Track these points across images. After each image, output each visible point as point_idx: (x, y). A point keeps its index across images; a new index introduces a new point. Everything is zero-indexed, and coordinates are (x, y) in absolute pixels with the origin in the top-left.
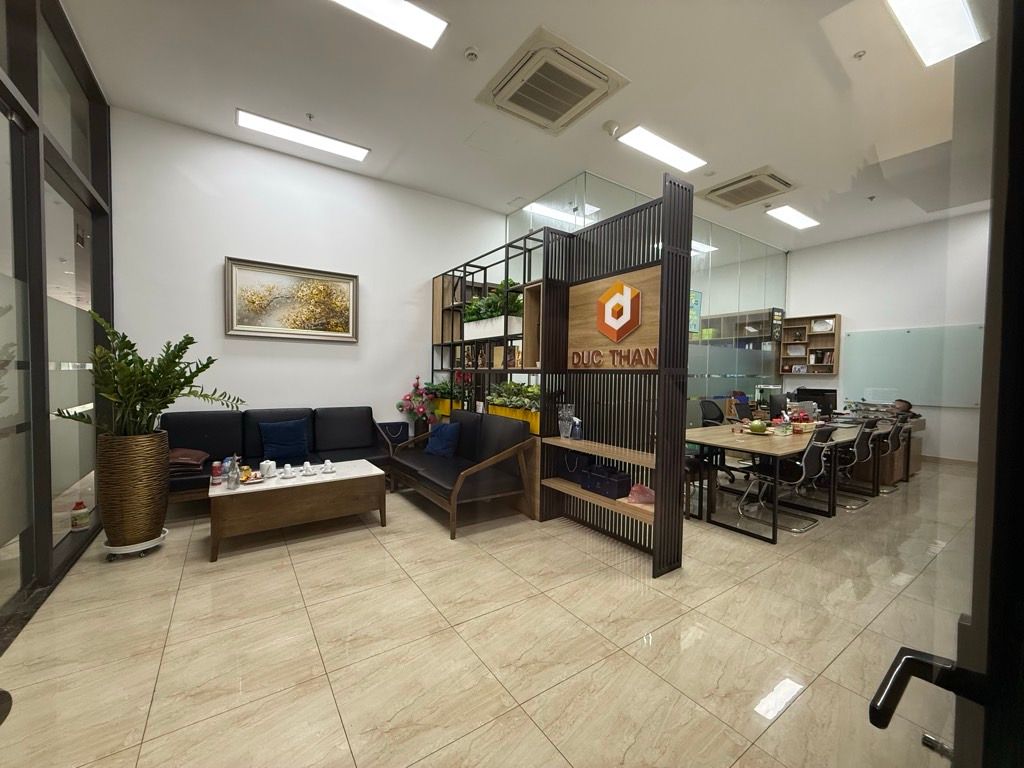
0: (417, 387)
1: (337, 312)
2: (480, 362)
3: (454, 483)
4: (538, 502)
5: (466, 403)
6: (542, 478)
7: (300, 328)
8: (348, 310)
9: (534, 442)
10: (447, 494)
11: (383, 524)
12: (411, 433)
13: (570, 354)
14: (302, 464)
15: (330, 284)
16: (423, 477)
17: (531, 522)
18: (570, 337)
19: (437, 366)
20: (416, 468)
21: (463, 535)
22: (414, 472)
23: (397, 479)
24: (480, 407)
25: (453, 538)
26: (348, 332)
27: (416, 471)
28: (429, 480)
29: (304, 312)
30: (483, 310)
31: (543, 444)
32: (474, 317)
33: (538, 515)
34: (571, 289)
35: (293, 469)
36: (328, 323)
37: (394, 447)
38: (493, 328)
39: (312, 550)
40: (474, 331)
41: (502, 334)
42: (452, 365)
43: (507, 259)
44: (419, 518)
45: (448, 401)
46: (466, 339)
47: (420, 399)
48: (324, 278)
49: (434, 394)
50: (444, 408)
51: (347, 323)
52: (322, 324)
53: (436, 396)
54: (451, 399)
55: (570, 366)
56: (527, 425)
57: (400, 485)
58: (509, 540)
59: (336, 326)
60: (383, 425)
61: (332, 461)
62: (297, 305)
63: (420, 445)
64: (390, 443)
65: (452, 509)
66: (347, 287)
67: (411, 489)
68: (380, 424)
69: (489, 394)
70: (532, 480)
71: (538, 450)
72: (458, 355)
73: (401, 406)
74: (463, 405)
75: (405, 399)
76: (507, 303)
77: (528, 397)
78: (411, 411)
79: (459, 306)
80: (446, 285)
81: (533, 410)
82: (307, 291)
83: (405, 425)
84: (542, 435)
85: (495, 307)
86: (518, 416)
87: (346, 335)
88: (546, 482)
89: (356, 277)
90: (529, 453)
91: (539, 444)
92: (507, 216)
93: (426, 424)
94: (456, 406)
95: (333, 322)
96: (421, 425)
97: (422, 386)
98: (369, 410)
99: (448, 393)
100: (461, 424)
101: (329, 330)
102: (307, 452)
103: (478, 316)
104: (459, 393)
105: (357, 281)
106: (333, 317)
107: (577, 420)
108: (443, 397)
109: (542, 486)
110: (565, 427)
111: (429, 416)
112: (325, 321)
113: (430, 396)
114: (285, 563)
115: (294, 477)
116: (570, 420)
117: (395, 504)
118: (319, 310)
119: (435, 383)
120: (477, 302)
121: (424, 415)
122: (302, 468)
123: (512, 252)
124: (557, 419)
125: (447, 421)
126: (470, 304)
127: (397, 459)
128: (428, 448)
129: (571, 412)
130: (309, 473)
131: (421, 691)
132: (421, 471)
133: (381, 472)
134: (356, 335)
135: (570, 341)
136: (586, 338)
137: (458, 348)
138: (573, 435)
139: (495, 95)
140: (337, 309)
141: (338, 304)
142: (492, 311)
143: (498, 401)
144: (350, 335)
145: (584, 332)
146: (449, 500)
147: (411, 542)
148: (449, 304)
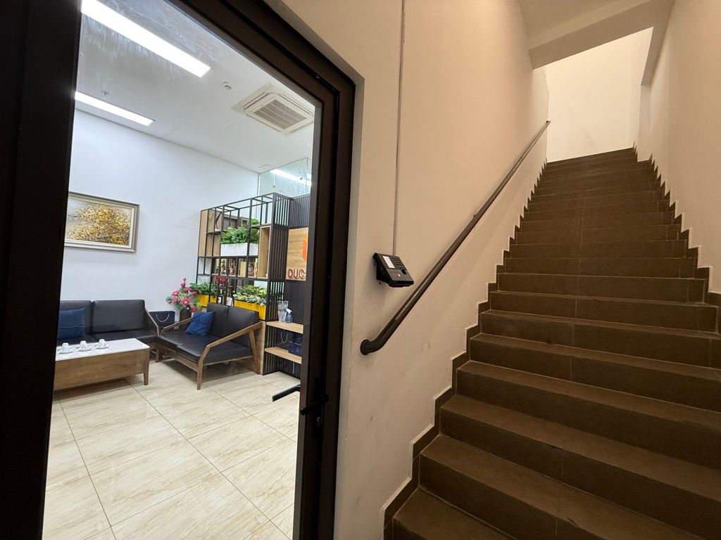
0: (184, 286)
1: (119, 230)
2: (231, 271)
3: (202, 352)
4: (262, 362)
5: (220, 298)
6: (265, 347)
7: (85, 240)
8: (129, 228)
9: (262, 324)
10: (197, 359)
11: (146, 383)
12: (177, 319)
13: (287, 271)
14: (79, 343)
15: (114, 209)
16: (180, 349)
17: (257, 375)
18: (288, 260)
19: (201, 272)
20: (176, 344)
21: (206, 387)
22: (174, 347)
23: (161, 351)
24: (229, 301)
25: (199, 388)
26: (128, 244)
27: (176, 345)
28: (183, 351)
29: (89, 228)
30: (233, 238)
31: (267, 326)
32: (228, 241)
33: (262, 371)
34: (290, 230)
35: (70, 346)
36: (111, 237)
37: (161, 329)
38: (240, 250)
39: (83, 404)
40: (228, 250)
41: (246, 255)
42: (212, 272)
43: (251, 206)
44: (177, 377)
45: (207, 296)
46: (221, 255)
47: (185, 295)
48: (109, 204)
49: (197, 292)
50: (204, 301)
51: (128, 238)
52: (105, 238)
53: (198, 293)
54: (210, 296)
55: (287, 278)
56: (257, 313)
57: (164, 357)
58: (239, 387)
59: (118, 240)
60: (153, 314)
61: (106, 340)
62: (83, 223)
63: (183, 327)
64: (157, 326)
65: (199, 369)
66: (130, 213)
67: (173, 359)
68: (151, 313)
69: (236, 293)
70: (258, 349)
71: (264, 330)
72: (217, 265)
73: (169, 300)
74: (218, 300)
75: (173, 295)
76: (249, 235)
77: (260, 296)
78: (177, 303)
79: (219, 233)
80: (210, 217)
81: (262, 304)
82: (92, 212)
83: (172, 313)
84: (267, 320)
85: (242, 237)
86: (253, 308)
87: (126, 247)
88: (268, 350)
89: (138, 205)
90: (257, 332)
91: (264, 326)
92: (259, 174)
93: (189, 313)
94: (213, 300)
95: (115, 236)
96: (185, 313)
97: (188, 286)
98: (143, 302)
99: (208, 291)
100: (214, 313)
101: (111, 243)
102: (84, 334)
103: (230, 241)
104: (216, 291)
105: (138, 209)
106: (115, 233)
107: (289, 311)
108: (204, 293)
109: (265, 352)
110: (282, 315)
111: (192, 306)
112: (107, 235)
113: (194, 292)
114: (58, 415)
115: (71, 352)
116: (285, 311)
117: (157, 370)
118: (103, 227)
119: (198, 284)
120: (232, 231)
121: (189, 306)
122: (78, 345)
123: (254, 202)
124: (277, 310)
125: (204, 310)
126: (226, 232)
127: (162, 337)
128: (188, 330)
129: (286, 306)
130: (84, 349)
131: (194, 525)
132: (180, 346)
133: (148, 347)
134: (134, 247)
135: (288, 263)
136: (296, 261)
137: (218, 260)
138: (287, 320)
139: (245, 109)
140: (119, 228)
141: (121, 224)
142: (240, 238)
143: (240, 298)
144: (130, 247)
145: (295, 258)
146: (197, 363)
147: (166, 394)
148: (211, 230)
